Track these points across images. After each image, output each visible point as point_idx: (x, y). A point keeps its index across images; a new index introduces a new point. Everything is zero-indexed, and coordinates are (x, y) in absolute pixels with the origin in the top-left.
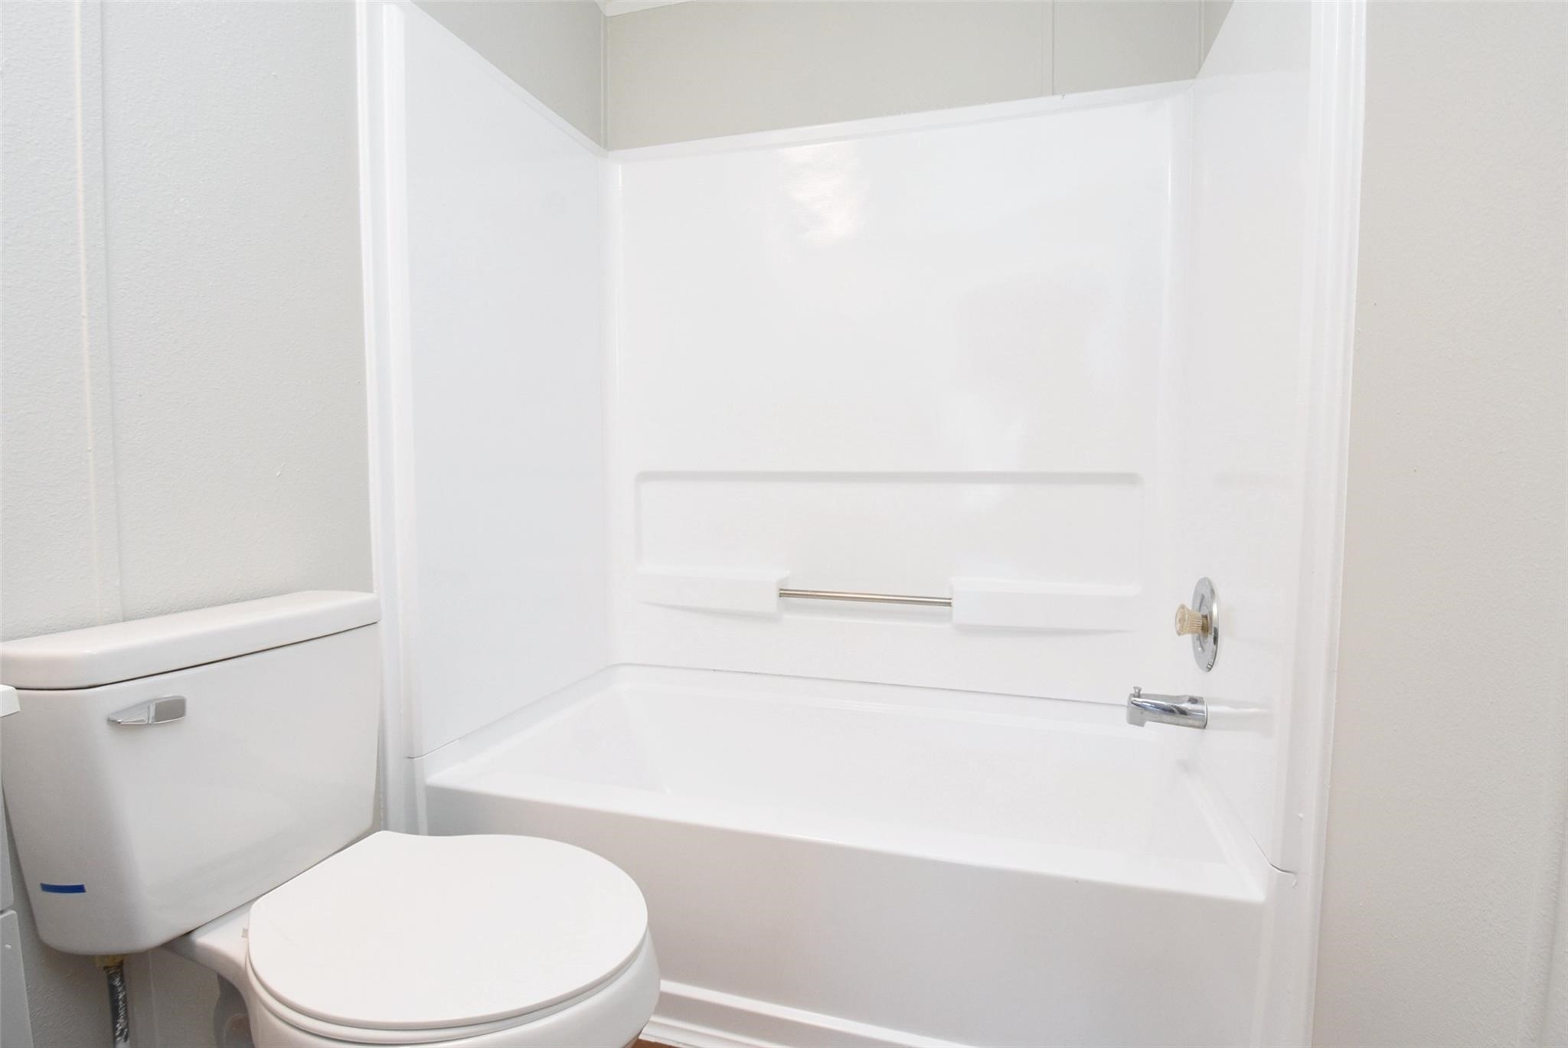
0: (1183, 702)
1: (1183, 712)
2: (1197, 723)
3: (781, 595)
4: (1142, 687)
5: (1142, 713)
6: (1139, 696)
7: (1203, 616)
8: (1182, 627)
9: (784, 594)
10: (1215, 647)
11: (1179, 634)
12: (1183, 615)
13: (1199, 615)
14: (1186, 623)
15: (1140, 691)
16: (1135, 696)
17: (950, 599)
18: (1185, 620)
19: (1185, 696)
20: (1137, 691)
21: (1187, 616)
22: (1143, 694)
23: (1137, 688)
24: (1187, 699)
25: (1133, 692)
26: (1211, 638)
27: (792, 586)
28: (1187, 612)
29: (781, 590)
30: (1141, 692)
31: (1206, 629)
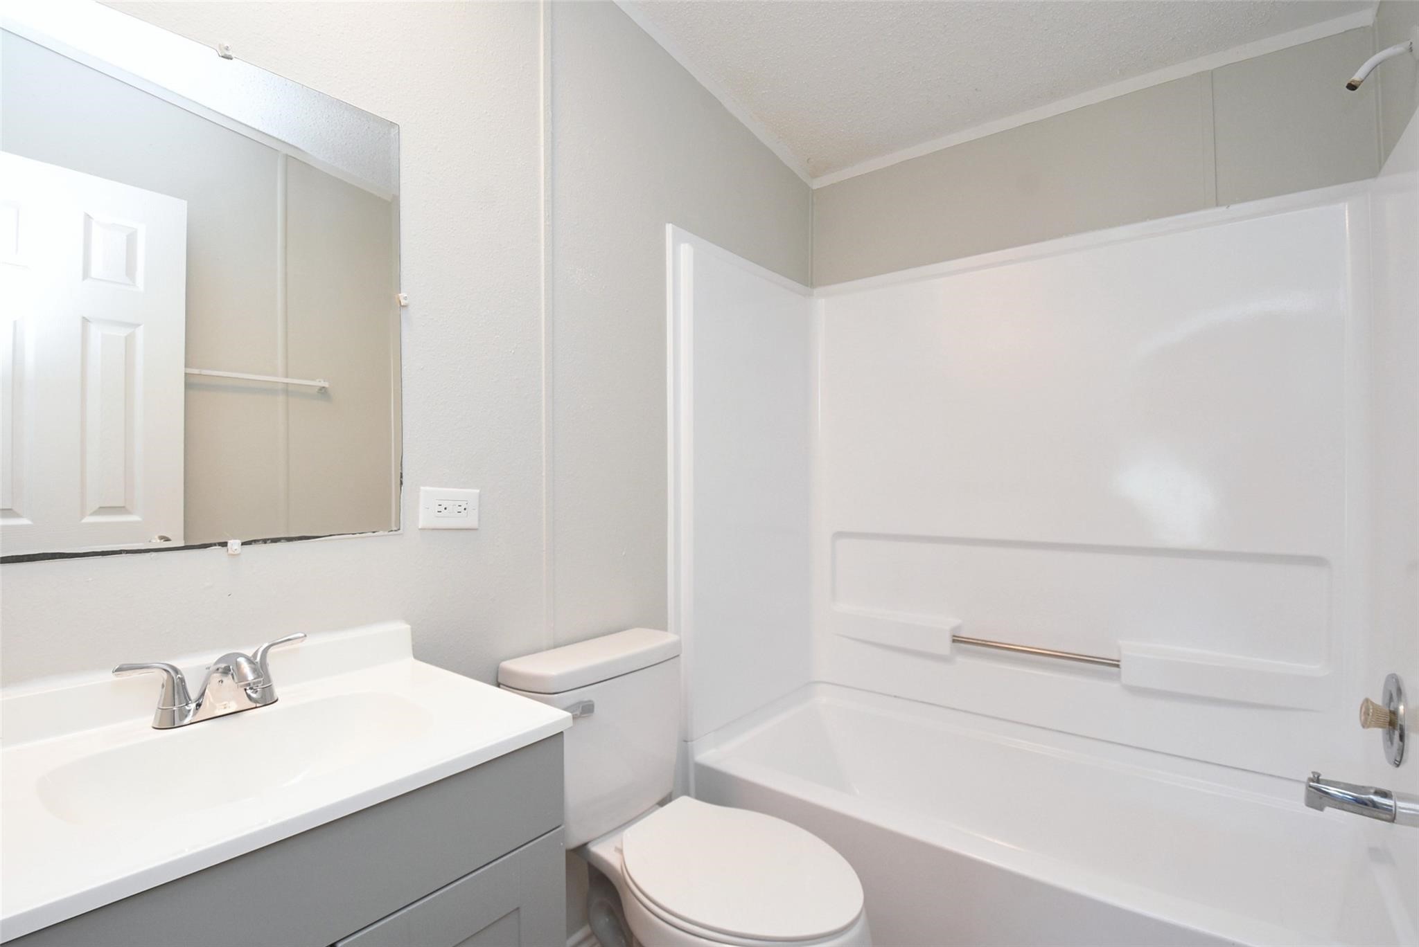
0: (1369, 793)
1: (1374, 805)
2: (1388, 817)
3: (954, 641)
4: (1321, 773)
5: (1321, 798)
6: (1318, 781)
7: (1390, 712)
8: (1366, 719)
9: (956, 640)
10: (1401, 743)
11: (1364, 727)
12: (1367, 709)
13: (1387, 710)
14: (1370, 717)
15: (1318, 777)
16: (1314, 782)
17: (1118, 661)
18: (1369, 715)
19: (1371, 788)
20: (1316, 776)
21: (1371, 711)
22: (1322, 780)
23: (1316, 773)
24: (1372, 791)
25: (1312, 776)
26: (1397, 733)
27: (965, 634)
28: (1371, 707)
29: (954, 636)
30: (1320, 778)
31: (1393, 725)
